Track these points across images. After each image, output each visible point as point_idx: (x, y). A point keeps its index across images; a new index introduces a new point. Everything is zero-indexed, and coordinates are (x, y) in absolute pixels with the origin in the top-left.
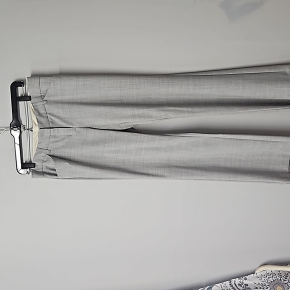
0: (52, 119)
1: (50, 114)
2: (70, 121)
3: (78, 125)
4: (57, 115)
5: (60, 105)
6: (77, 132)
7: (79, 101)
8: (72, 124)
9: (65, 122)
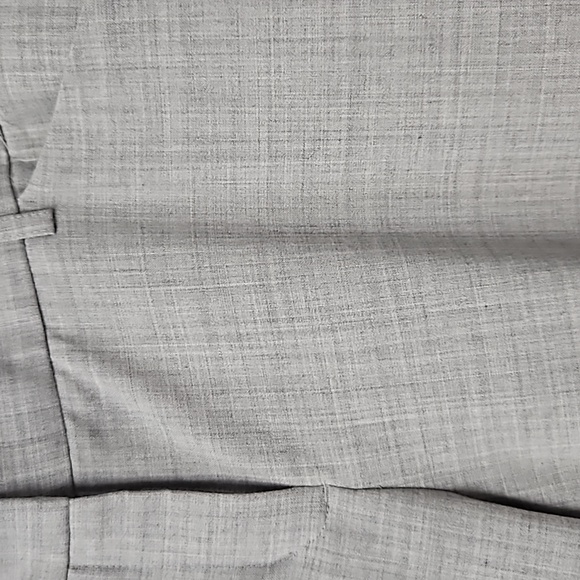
0: (92, 397)
1: (77, 344)
2: (274, 423)
3: (350, 460)
4: (143, 352)
5: (179, 258)
6: (339, 533)
7: (368, 218)
8: (291, 452)
9: (226, 427)
